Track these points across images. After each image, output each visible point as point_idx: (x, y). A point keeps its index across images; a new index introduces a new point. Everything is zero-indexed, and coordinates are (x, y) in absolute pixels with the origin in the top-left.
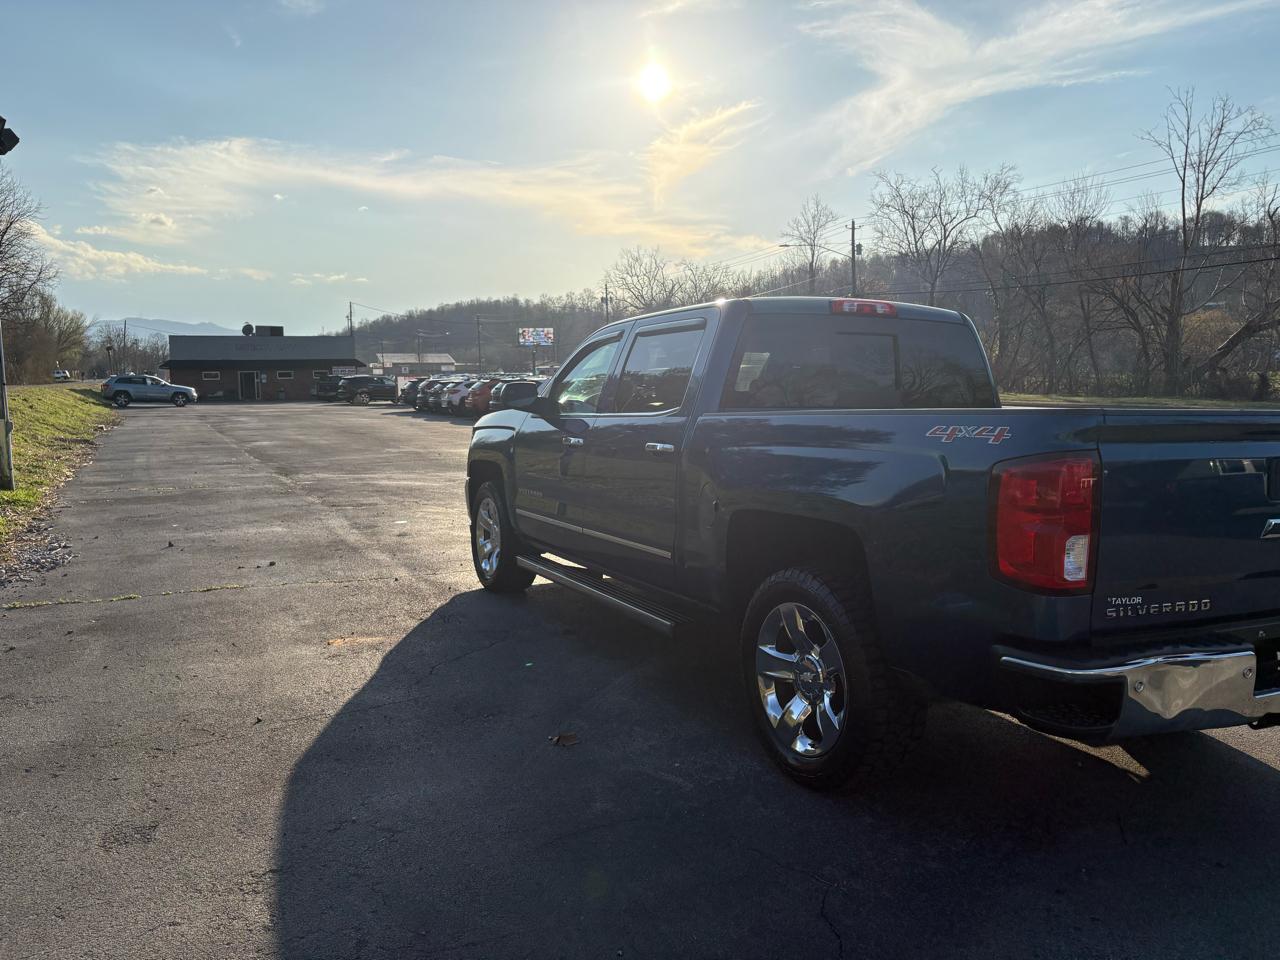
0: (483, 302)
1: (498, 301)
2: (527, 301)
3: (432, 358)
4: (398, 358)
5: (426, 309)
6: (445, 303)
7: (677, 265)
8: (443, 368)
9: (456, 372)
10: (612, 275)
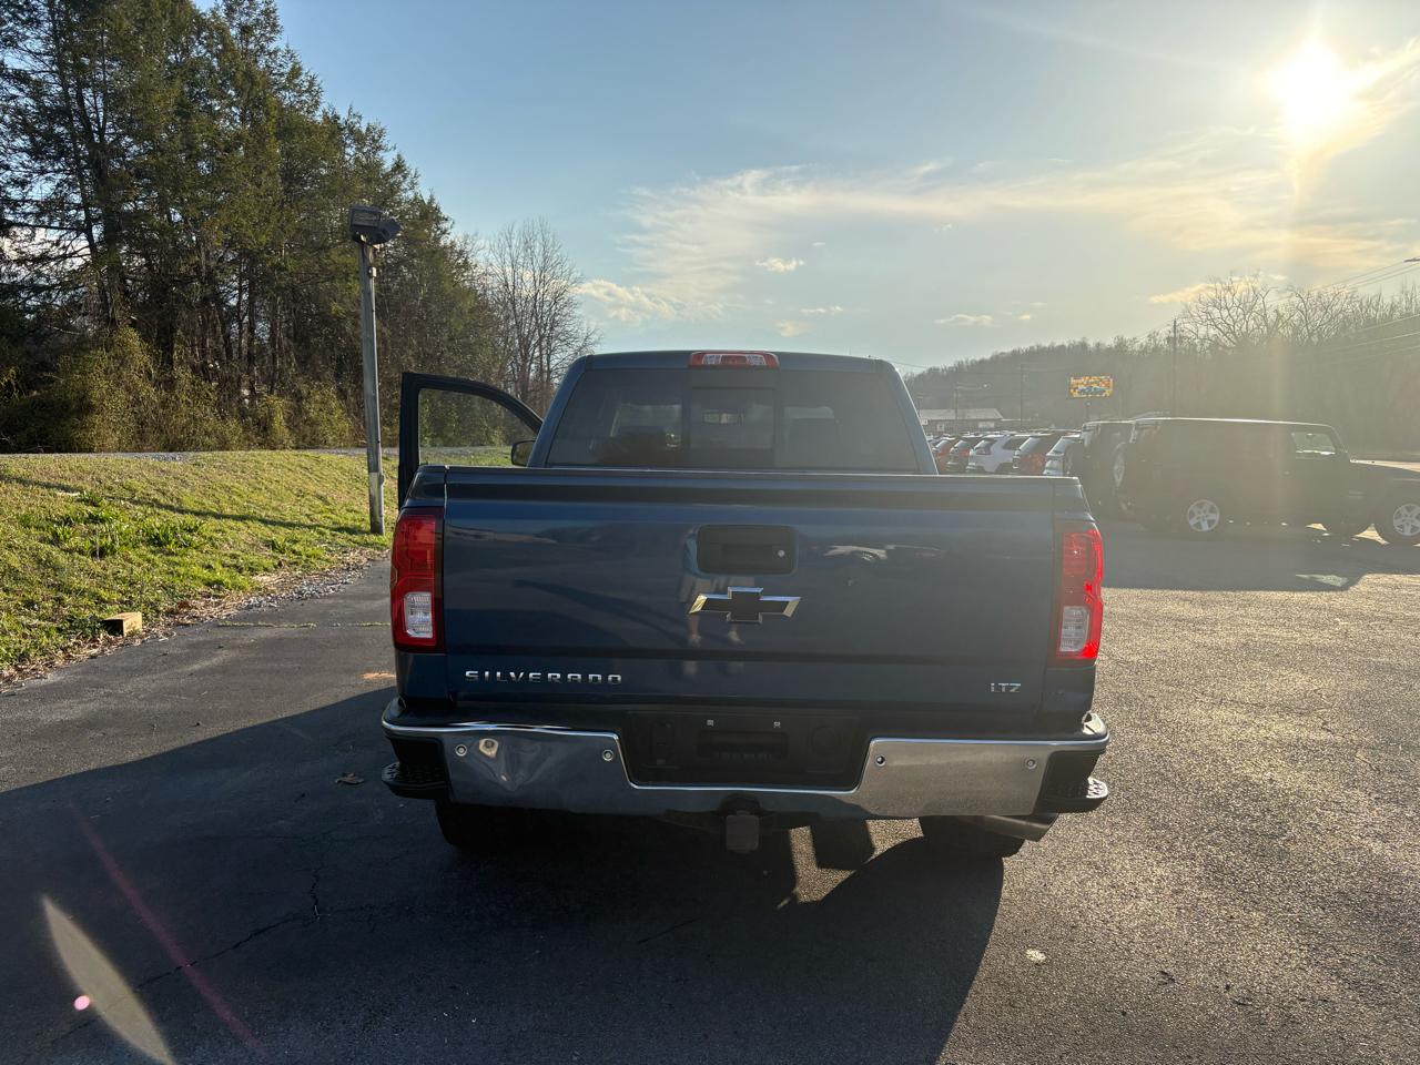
0: (1045, 348)
1: (1063, 346)
2: (1098, 345)
3: (973, 414)
4: (936, 415)
5: (978, 359)
6: (999, 352)
7: (1279, 292)
8: (981, 425)
9: (996, 429)
10: (1194, 309)
